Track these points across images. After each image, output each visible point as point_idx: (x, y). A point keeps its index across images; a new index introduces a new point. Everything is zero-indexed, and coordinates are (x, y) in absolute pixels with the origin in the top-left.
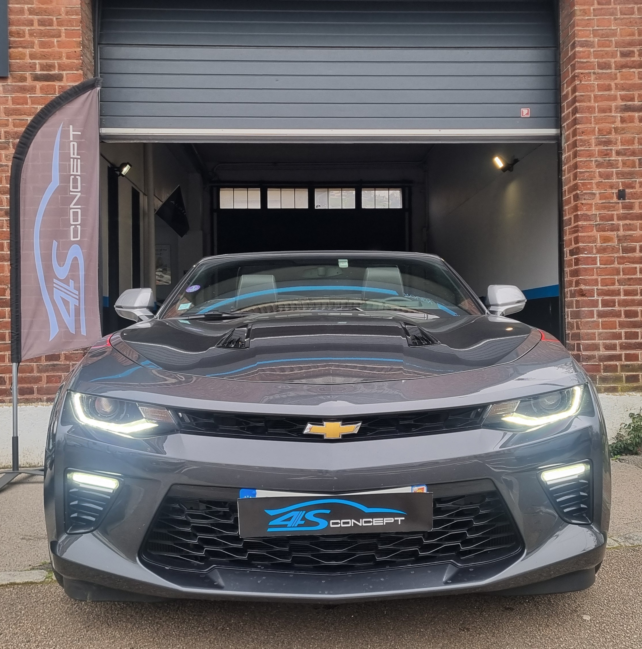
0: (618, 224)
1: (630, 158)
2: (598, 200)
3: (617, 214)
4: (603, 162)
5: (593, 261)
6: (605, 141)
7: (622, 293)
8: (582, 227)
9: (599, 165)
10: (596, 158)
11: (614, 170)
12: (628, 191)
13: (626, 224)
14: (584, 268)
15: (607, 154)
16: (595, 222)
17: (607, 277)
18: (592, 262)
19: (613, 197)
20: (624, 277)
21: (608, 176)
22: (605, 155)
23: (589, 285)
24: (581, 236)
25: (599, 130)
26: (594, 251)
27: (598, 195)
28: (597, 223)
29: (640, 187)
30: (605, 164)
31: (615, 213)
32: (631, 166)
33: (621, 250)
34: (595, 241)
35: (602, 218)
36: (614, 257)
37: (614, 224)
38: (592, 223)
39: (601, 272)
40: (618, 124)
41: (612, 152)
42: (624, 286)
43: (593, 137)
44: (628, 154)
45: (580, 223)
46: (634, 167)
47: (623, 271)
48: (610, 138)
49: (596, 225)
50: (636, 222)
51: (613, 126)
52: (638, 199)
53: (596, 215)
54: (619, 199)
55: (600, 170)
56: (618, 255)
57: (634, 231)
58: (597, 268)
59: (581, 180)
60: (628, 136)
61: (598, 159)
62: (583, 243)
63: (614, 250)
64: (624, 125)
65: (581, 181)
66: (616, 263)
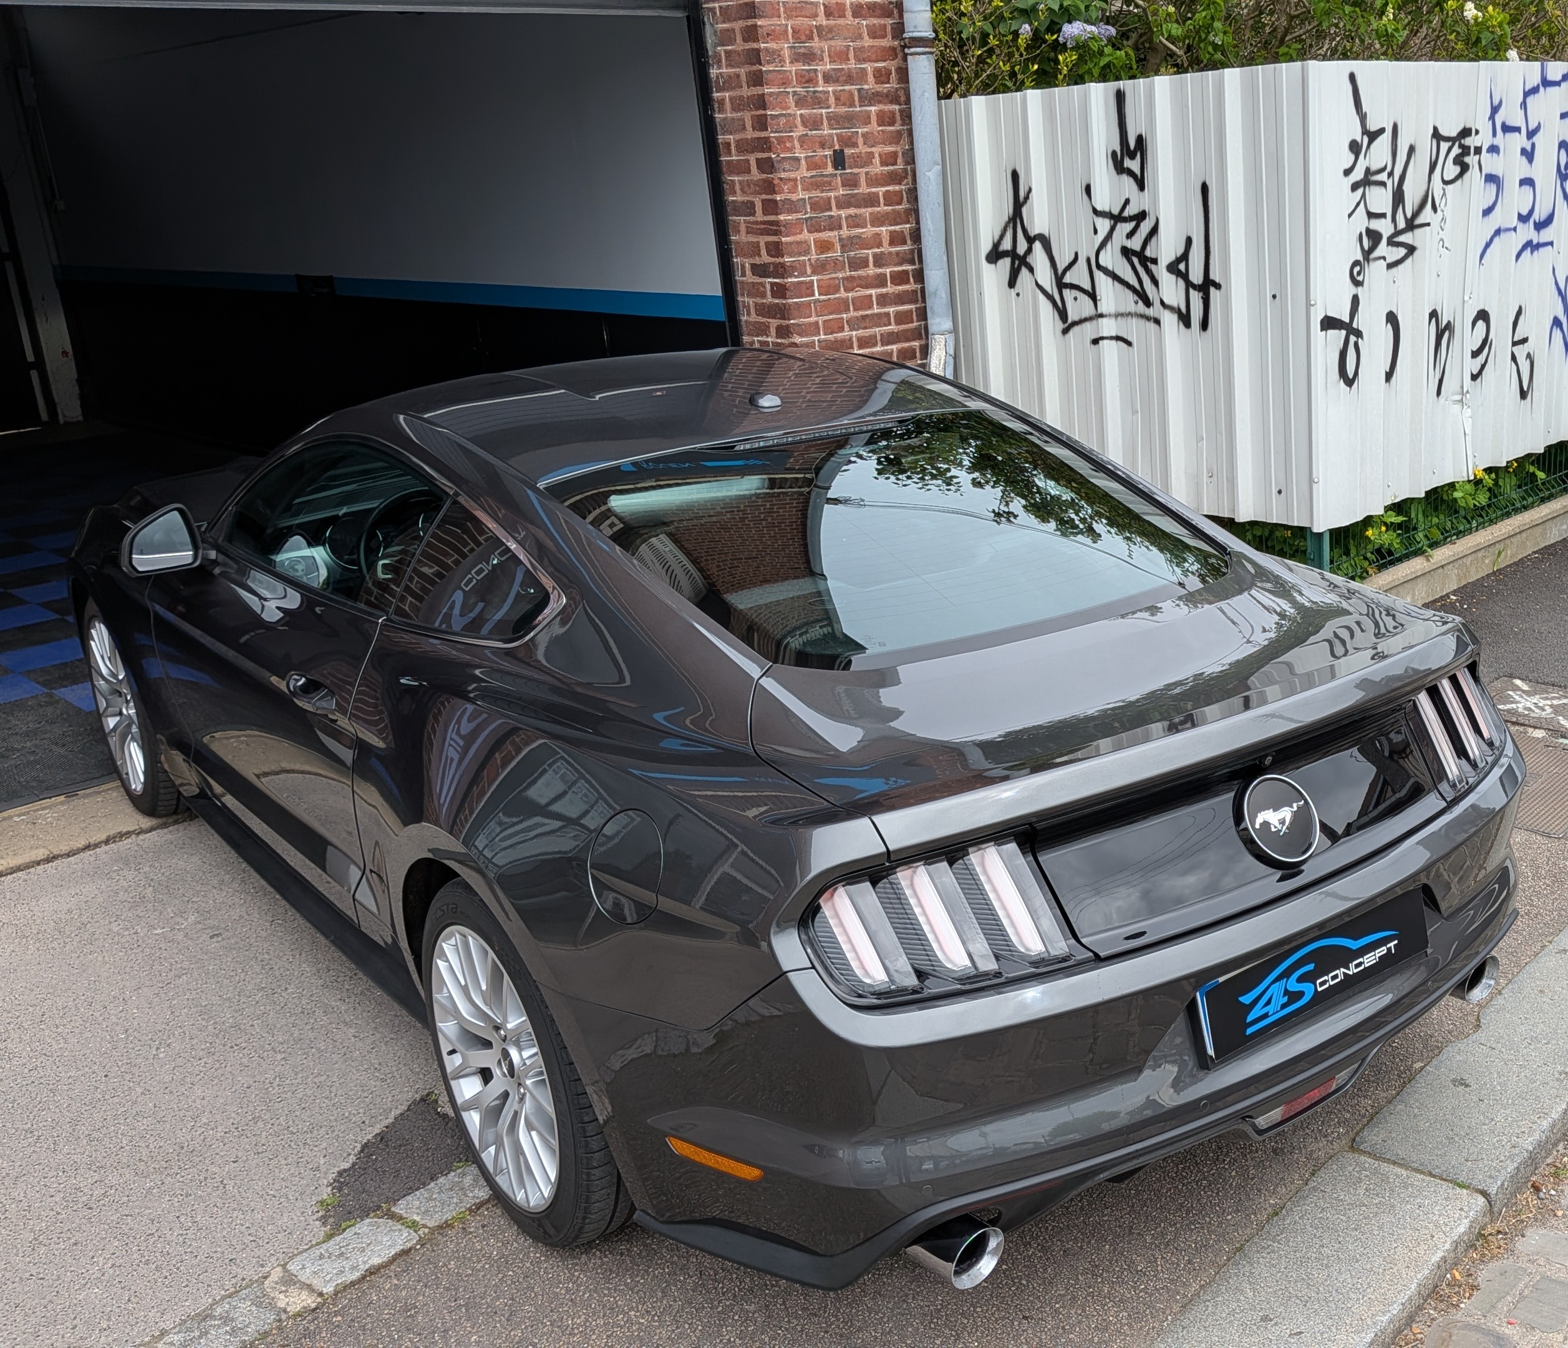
0: (838, 215)
1: (846, 88)
2: (803, 172)
3: (836, 197)
4: (805, 96)
5: (808, 288)
6: (804, 54)
7: (855, 345)
8: (787, 224)
9: (800, 102)
10: (794, 87)
11: (824, 111)
12: (848, 151)
13: (850, 215)
14: (796, 303)
15: (808, 79)
16: (805, 214)
17: (831, 317)
18: (808, 291)
19: (826, 164)
20: (856, 314)
21: (815, 123)
22: (809, 81)
23: (806, 336)
24: (786, 243)
25: (793, 32)
26: (809, 271)
27: (803, 162)
28: (807, 216)
29: (865, 144)
30: (809, 100)
31: (832, 194)
32: (848, 103)
33: (847, 265)
34: (807, 252)
35: (816, 206)
36: (837, 278)
37: (831, 217)
38: (799, 216)
39: (825, 307)
40: (822, 20)
41: (817, 76)
42: (858, 330)
43: (786, 46)
44: (841, 79)
45: (782, 217)
46: (852, 105)
47: (854, 304)
48: (812, 47)
49: (806, 219)
50: (864, 210)
51: (814, 23)
52: (862, 167)
53: (805, 199)
54: (836, 168)
55: (802, 111)
56: (844, 275)
57: (863, 227)
58: (816, 301)
59: (775, 132)
60: (839, 44)
61: (798, 89)
62: (791, 257)
63: (837, 265)
64: (832, 22)
65: (777, 135)
66: (842, 289)
